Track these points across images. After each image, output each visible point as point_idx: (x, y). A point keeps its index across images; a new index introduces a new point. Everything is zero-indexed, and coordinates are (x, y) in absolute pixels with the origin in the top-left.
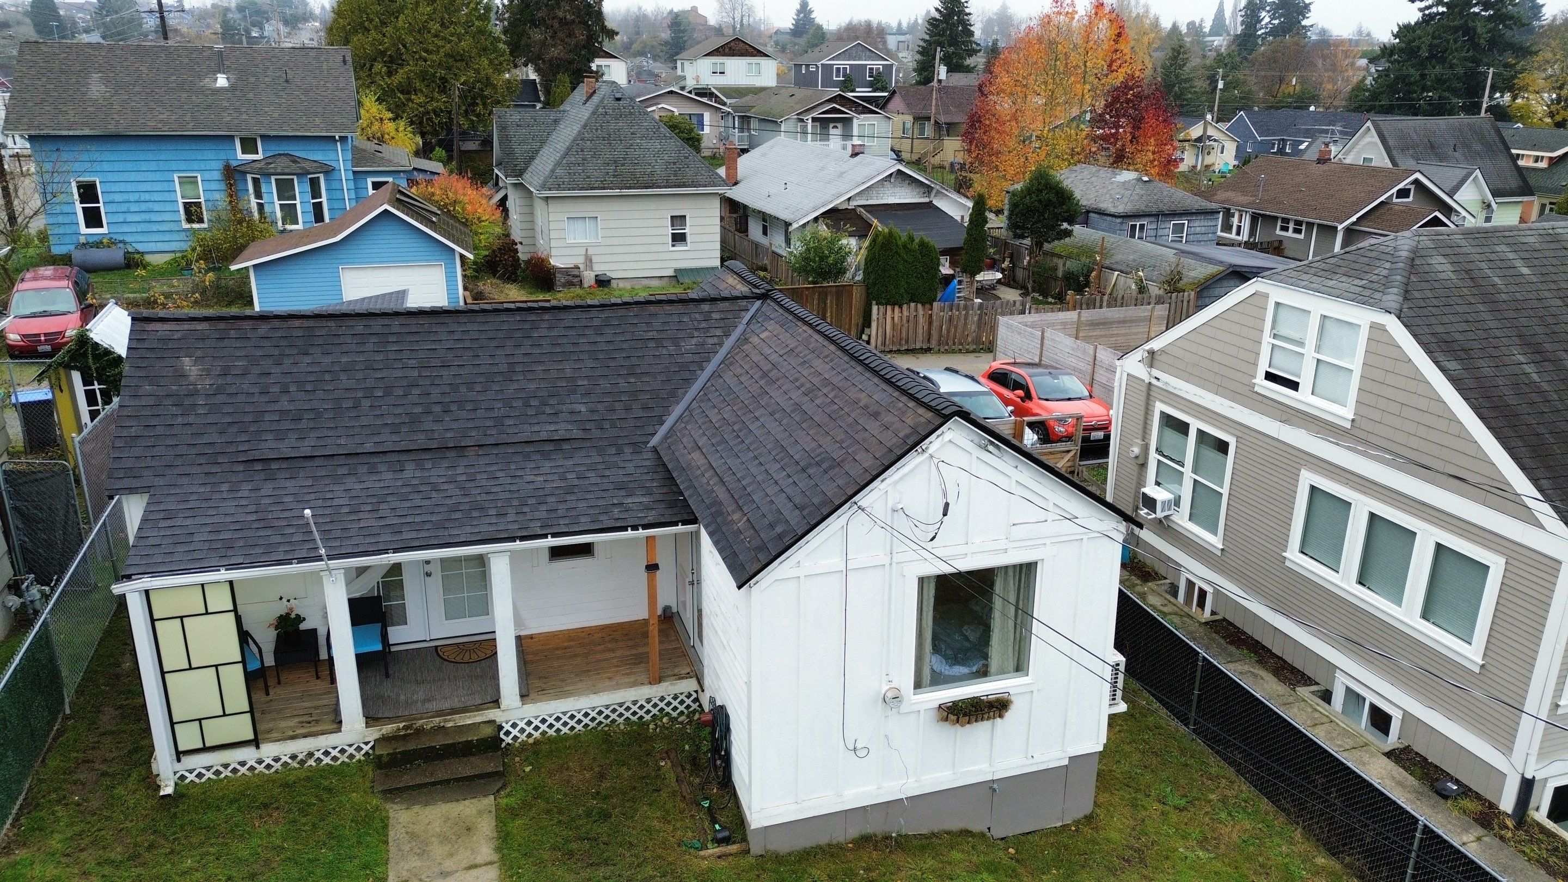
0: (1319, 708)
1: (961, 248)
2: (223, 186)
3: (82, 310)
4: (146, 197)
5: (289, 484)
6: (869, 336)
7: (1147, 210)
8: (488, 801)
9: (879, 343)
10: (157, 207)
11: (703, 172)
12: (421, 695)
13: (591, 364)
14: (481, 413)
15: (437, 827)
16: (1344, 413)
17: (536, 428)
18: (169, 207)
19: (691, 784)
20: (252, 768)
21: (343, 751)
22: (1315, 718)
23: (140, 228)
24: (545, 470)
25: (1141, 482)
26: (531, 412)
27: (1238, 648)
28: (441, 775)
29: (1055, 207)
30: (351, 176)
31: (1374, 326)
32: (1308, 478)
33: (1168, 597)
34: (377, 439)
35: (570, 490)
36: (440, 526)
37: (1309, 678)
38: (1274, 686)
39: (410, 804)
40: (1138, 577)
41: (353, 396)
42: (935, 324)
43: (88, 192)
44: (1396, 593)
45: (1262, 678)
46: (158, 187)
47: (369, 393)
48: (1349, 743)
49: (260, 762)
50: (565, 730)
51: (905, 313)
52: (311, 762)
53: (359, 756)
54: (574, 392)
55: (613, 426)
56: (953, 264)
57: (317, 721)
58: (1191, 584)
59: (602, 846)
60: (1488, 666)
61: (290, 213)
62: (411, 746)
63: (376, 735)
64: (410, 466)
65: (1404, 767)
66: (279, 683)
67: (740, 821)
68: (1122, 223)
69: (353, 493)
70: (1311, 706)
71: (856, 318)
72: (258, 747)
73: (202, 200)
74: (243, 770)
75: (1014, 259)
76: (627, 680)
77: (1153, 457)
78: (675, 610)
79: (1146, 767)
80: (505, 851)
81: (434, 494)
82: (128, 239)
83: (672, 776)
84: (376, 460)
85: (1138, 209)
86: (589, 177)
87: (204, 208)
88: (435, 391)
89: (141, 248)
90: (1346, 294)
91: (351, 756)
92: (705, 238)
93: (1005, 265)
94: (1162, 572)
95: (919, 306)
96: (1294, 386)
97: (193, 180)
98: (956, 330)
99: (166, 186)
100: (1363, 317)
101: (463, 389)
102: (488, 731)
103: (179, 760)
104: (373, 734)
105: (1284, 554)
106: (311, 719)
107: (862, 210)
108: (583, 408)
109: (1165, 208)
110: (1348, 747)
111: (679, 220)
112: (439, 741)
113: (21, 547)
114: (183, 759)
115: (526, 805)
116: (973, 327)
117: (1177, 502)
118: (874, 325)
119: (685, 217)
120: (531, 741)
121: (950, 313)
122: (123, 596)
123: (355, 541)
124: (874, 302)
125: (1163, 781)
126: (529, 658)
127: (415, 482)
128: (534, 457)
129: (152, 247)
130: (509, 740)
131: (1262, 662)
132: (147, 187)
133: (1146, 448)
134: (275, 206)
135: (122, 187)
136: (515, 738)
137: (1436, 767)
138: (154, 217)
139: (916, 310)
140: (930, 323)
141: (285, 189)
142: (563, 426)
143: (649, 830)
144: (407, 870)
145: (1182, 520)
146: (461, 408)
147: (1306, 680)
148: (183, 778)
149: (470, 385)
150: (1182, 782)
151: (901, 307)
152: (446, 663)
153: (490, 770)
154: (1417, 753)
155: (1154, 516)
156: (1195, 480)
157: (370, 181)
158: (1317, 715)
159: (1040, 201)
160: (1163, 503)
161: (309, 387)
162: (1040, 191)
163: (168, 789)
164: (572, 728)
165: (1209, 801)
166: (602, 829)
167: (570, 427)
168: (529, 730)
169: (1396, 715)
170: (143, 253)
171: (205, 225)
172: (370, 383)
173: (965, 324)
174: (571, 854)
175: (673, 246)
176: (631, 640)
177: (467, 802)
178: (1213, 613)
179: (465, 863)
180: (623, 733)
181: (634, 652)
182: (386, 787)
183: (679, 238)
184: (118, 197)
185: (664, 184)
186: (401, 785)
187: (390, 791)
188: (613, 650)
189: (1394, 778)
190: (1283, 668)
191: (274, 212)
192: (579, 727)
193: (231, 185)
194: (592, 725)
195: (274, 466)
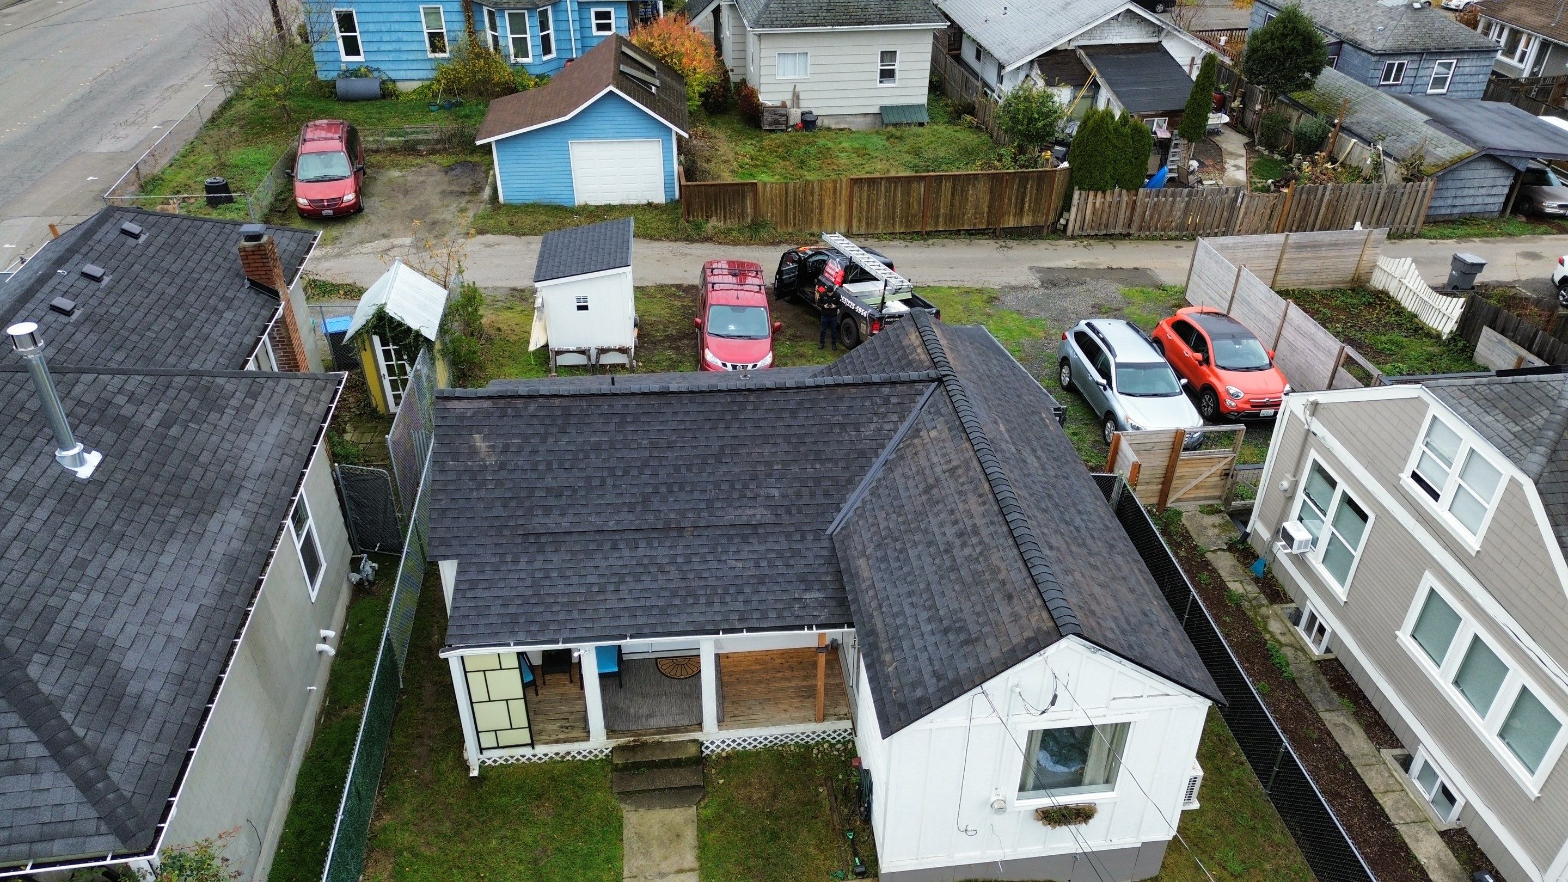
0: (1395, 774)
1: (1183, 111)
2: (461, 17)
3: (355, 173)
4: (396, 27)
5: (554, 557)
6: (1068, 221)
7: (1411, 47)
8: (692, 811)
9: (1077, 227)
10: (405, 37)
11: (918, 5)
12: (645, 710)
13: (785, 447)
14: (696, 495)
15: (656, 830)
16: (1473, 542)
17: (738, 512)
18: (416, 37)
19: (840, 813)
20: (529, 759)
21: (590, 752)
22: (1389, 785)
23: (391, 57)
24: (744, 555)
25: (1284, 516)
26: (735, 496)
27: (1340, 695)
28: (659, 784)
29: (1299, 56)
30: (576, 8)
31: (1512, 480)
32: (1429, 581)
33: (1290, 625)
34: (617, 518)
35: (761, 580)
36: (664, 611)
37: (1397, 739)
38: (1362, 743)
39: (638, 806)
40: (1267, 596)
41: (600, 474)
42: (1138, 211)
43: (346, 21)
44: (1483, 704)
45: (1353, 734)
46: (406, 18)
47: (612, 470)
48: (1412, 816)
49: (535, 756)
50: (749, 747)
51: (1109, 198)
52: (569, 758)
53: (601, 756)
54: (770, 476)
55: (800, 511)
56: (1171, 126)
57: (573, 727)
58: (1313, 618)
59: (771, 866)
60: (1542, 800)
61: (521, 47)
62: (639, 758)
63: (614, 745)
64: (642, 544)
65: (1453, 850)
66: (544, 684)
67: (873, 860)
68: (1377, 62)
69: (601, 571)
70: (1389, 770)
71: (1056, 201)
72: (533, 748)
73: (444, 30)
74: (523, 760)
75: (1246, 100)
76: (798, 715)
77: (1300, 497)
78: (840, 642)
79: (1217, 828)
80: (703, 861)
81: (660, 577)
82: (382, 67)
83: (827, 804)
84: (618, 537)
85: (1400, 46)
86: (802, 12)
87: (446, 38)
88: (662, 472)
89: (393, 75)
90: (1497, 438)
91: (596, 756)
92: (913, 74)
93: (1236, 104)
94: (1291, 594)
95: (1124, 192)
96: (1436, 496)
97: (436, 12)
98: (1159, 216)
99: (412, 17)
100: (1507, 469)
101: (684, 470)
102: (692, 751)
103: (481, 753)
104: (612, 743)
105: (1397, 632)
106: (568, 724)
107: (1082, 53)
108: (776, 493)
109: (1432, 45)
110: (1409, 820)
111: (888, 56)
112: (658, 756)
113: (354, 522)
114: (484, 752)
115: (720, 818)
116: (1179, 213)
117: (1314, 542)
118: (1074, 210)
119: (895, 52)
120: (724, 754)
121: (1156, 200)
122: (447, 660)
123: (605, 622)
124: (1076, 188)
125: (1228, 845)
126: (726, 679)
127: (646, 561)
128: (736, 540)
129: (402, 75)
130: (708, 752)
131: (1358, 716)
132: (396, 17)
133: (1295, 485)
134: (508, 40)
135: (376, 17)
136: (713, 751)
137: (1483, 854)
138: (404, 47)
139: (1120, 195)
140: (1133, 209)
141: (518, 25)
142: (760, 510)
143: (806, 855)
144: (637, 868)
145: (1315, 559)
146: (681, 489)
147: (1394, 742)
148: (484, 762)
149: (689, 467)
150: (1245, 847)
151: (1104, 192)
152: (663, 677)
153: (694, 783)
154: (1469, 837)
155: (1289, 550)
156: (1333, 533)
157: (593, 11)
158: (1391, 781)
159: (1282, 49)
160: (1301, 542)
161: (567, 465)
162: (1285, 36)
163: (474, 773)
164: (755, 746)
165: (1265, 870)
166: (773, 849)
167: (765, 512)
168: (724, 746)
169: (1460, 802)
170: (394, 81)
171: (446, 55)
172: (612, 463)
173: (1171, 210)
174: (749, 869)
175: (881, 82)
176: (803, 669)
177: (677, 810)
178: (1328, 650)
179: (675, 868)
180: (793, 755)
181: (805, 683)
182: (621, 790)
183: (887, 75)
184: (372, 27)
185: (877, 19)
186: (631, 789)
187: (623, 793)
188: (788, 679)
189: (1440, 859)
190: (1377, 724)
191: (507, 46)
192: (759, 746)
193: (469, 17)
194: (769, 745)
195: (543, 539)
